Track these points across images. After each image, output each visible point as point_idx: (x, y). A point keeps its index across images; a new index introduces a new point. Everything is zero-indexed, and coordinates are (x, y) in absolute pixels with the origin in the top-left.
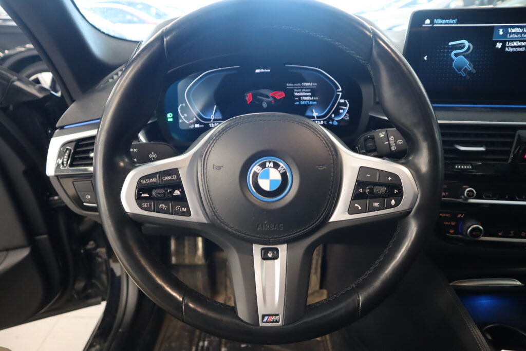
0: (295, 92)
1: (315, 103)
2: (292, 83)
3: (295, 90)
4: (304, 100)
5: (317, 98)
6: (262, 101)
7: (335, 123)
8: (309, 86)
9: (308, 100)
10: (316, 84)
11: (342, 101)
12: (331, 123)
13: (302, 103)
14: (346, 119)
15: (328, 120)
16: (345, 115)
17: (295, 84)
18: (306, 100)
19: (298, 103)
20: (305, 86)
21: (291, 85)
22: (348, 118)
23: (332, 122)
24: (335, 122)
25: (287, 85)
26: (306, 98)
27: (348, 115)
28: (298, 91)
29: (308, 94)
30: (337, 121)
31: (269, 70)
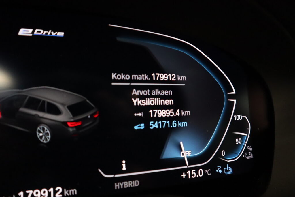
0: (135, 97)
1: (185, 124)
2: (125, 74)
3: (135, 92)
4: (157, 119)
5: (188, 113)
6: (36, 122)
7: (229, 171)
8: (169, 81)
9: (166, 119)
10: (184, 78)
11: (239, 117)
12: (220, 171)
13: (154, 125)
14: (248, 158)
15: (212, 166)
16: (246, 150)
17: (134, 76)
18: (162, 119)
19: (142, 126)
20: (159, 81)
21: (122, 77)
22: (251, 157)
23: (222, 169)
24: (228, 167)
25: (113, 76)
26: (162, 113)
27: (250, 148)
28: (142, 93)
29: (167, 102)
30: (231, 164)
31: (61, 34)
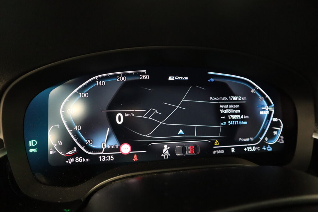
0: (221, 109)
1: (245, 123)
2: (216, 97)
3: (221, 106)
4: (232, 120)
5: (247, 117)
7: (270, 149)
8: (237, 100)
9: (236, 120)
10: (245, 98)
11: (276, 120)
12: (265, 149)
13: (231, 123)
14: (281, 142)
15: (261, 145)
16: (280, 138)
17: (221, 98)
18: (234, 120)
19: (225, 123)
20: (233, 101)
21: (215, 99)
22: (283, 142)
23: (266, 148)
24: (269, 147)
25: (211, 98)
26: (235, 117)
27: (282, 137)
28: (225, 107)
29: (237, 111)
30: (271, 145)
31: (186, 78)
